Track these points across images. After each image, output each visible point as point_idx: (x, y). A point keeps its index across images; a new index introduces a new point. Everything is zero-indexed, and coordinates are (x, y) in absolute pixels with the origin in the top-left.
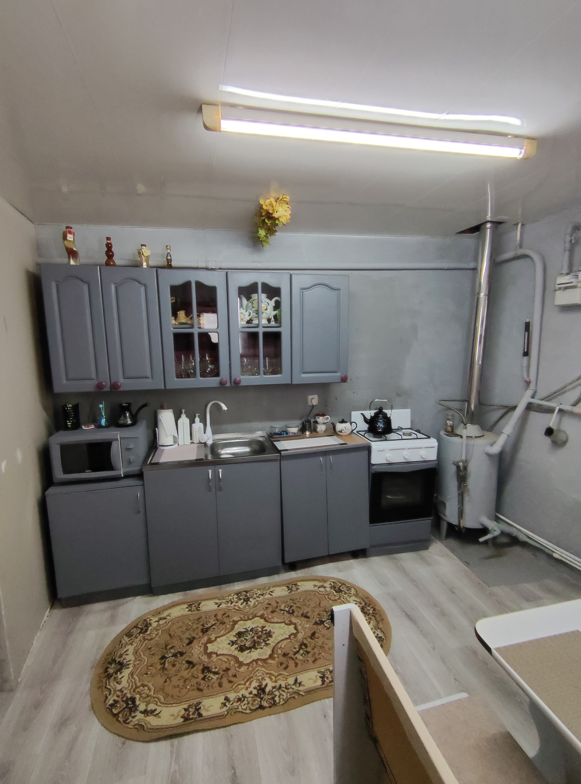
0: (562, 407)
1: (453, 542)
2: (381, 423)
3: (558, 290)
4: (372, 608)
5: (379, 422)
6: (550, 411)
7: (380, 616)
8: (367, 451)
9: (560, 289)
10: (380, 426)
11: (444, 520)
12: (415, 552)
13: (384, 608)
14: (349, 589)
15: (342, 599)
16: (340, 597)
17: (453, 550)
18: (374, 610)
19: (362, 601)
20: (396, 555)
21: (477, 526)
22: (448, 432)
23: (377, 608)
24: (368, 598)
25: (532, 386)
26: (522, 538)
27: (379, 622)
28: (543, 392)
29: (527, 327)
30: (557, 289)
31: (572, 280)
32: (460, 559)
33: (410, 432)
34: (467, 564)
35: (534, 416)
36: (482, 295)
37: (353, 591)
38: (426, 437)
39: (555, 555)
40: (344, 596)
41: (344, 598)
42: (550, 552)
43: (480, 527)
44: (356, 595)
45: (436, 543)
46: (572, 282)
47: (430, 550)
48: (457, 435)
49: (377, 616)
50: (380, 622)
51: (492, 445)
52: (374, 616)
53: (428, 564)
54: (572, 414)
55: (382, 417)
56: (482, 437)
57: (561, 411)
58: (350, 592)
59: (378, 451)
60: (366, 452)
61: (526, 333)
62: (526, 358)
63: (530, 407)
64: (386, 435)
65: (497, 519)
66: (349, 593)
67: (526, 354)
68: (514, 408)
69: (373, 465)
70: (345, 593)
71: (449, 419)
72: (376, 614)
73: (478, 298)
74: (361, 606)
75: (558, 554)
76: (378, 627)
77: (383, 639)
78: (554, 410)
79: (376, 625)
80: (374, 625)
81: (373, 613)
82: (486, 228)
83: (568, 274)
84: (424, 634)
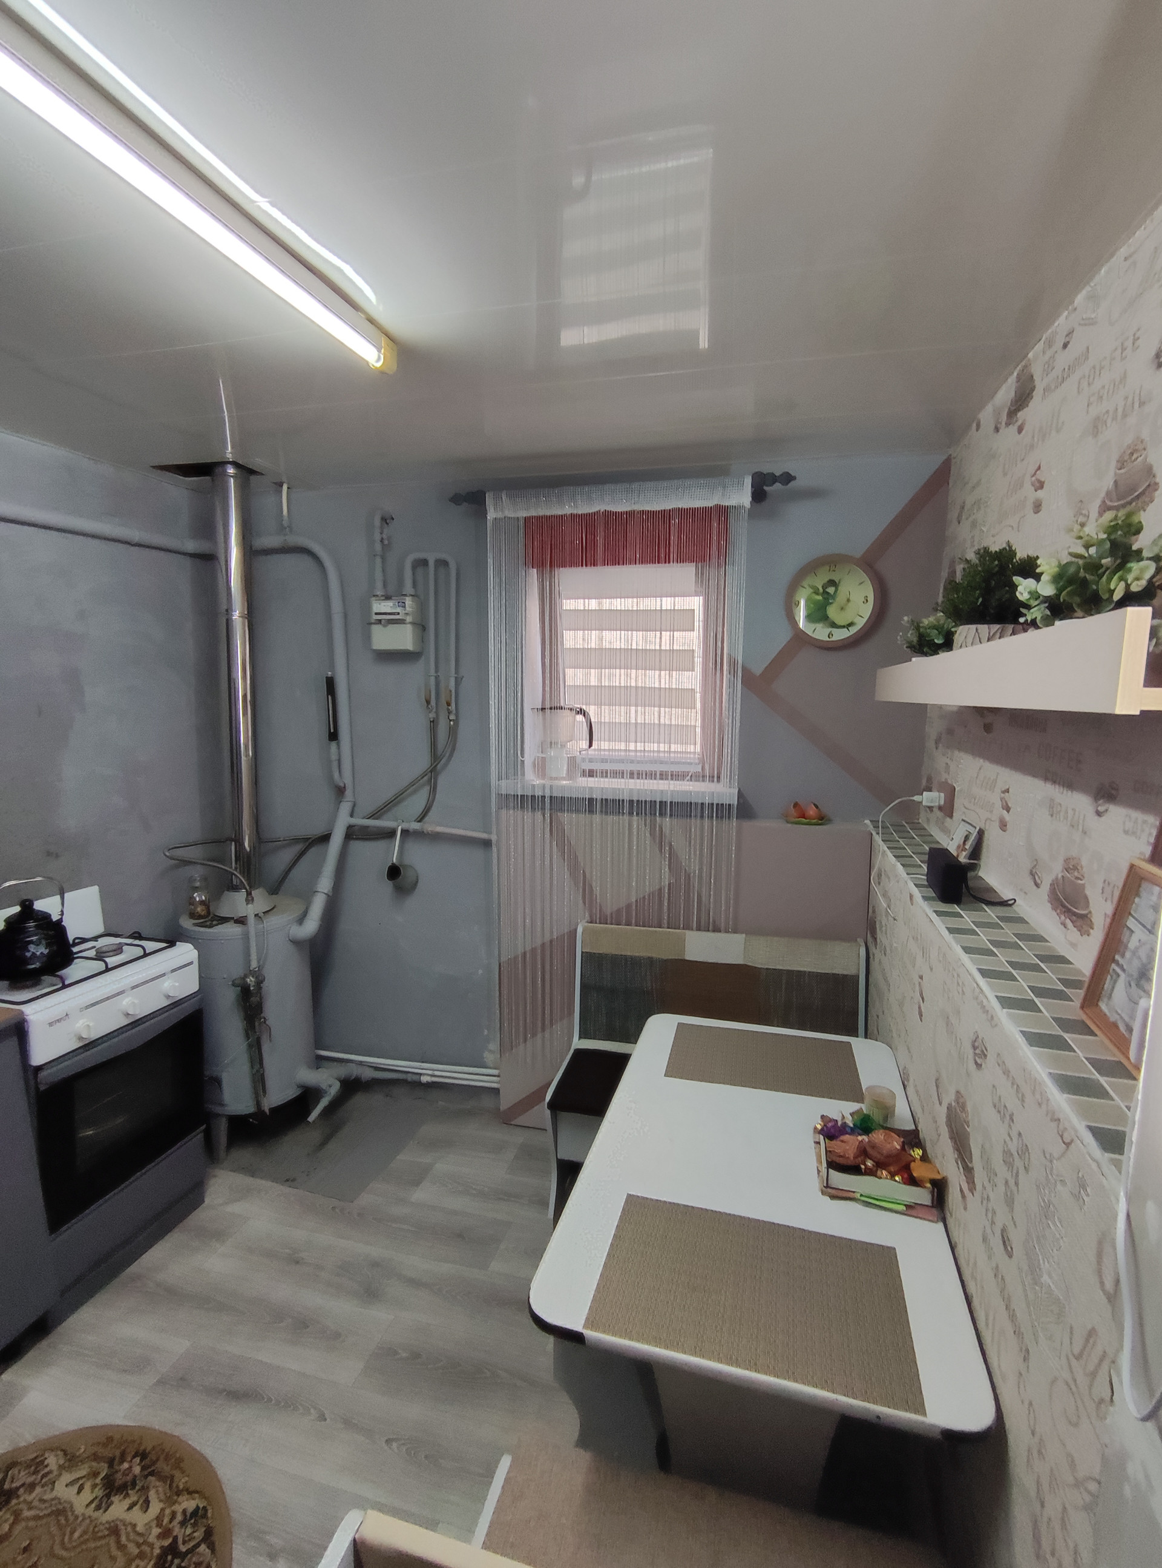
0: (405, 826)
1: (244, 1155)
2: (37, 944)
3: (374, 624)
4: (134, 1457)
5: (31, 942)
6: (390, 834)
7: (167, 1458)
8: (15, 1039)
9: (379, 622)
10: (38, 953)
11: (218, 1115)
12: (176, 1230)
13: (168, 1428)
14: (37, 1464)
15: (27, 1513)
16: (17, 1514)
17: (252, 1172)
18: (143, 1455)
19: (94, 1464)
20: (133, 1269)
21: (291, 1093)
22: (200, 917)
23: (148, 1445)
24: (110, 1439)
25: (348, 793)
26: (368, 1074)
27: (172, 1477)
28: (369, 804)
29: (331, 685)
30: (373, 621)
31: (398, 610)
32: (275, 1180)
33: (120, 943)
34: (289, 1181)
35: (359, 848)
36: (236, 615)
37: (53, 1461)
38: (164, 945)
39: (425, 1079)
40: (30, 1498)
41: (36, 1503)
42: (415, 1078)
43: (298, 1092)
44: (71, 1460)
45: (215, 1176)
46: (398, 614)
47: (207, 1200)
48: (224, 920)
49: (161, 1465)
50: (177, 1474)
51: (301, 920)
52: (152, 1474)
53: (219, 1235)
54: (420, 835)
55: (36, 926)
56: (272, 912)
57: (405, 832)
58: (46, 1470)
59: (51, 1024)
60: (13, 1043)
61: (330, 697)
62: (334, 744)
63: (352, 834)
64: (59, 973)
65: (319, 1062)
66: (43, 1477)
67: (334, 736)
68: (325, 838)
69: (39, 1068)
70: (32, 1487)
71: (196, 889)
72: (154, 1463)
73: (227, 620)
74: (98, 1480)
75: (428, 1075)
76: (175, 1493)
77: (204, 1508)
78: (391, 834)
79: (168, 1491)
80: (162, 1497)
81: (143, 1468)
82: (225, 474)
83: (388, 598)
84: (288, 1404)
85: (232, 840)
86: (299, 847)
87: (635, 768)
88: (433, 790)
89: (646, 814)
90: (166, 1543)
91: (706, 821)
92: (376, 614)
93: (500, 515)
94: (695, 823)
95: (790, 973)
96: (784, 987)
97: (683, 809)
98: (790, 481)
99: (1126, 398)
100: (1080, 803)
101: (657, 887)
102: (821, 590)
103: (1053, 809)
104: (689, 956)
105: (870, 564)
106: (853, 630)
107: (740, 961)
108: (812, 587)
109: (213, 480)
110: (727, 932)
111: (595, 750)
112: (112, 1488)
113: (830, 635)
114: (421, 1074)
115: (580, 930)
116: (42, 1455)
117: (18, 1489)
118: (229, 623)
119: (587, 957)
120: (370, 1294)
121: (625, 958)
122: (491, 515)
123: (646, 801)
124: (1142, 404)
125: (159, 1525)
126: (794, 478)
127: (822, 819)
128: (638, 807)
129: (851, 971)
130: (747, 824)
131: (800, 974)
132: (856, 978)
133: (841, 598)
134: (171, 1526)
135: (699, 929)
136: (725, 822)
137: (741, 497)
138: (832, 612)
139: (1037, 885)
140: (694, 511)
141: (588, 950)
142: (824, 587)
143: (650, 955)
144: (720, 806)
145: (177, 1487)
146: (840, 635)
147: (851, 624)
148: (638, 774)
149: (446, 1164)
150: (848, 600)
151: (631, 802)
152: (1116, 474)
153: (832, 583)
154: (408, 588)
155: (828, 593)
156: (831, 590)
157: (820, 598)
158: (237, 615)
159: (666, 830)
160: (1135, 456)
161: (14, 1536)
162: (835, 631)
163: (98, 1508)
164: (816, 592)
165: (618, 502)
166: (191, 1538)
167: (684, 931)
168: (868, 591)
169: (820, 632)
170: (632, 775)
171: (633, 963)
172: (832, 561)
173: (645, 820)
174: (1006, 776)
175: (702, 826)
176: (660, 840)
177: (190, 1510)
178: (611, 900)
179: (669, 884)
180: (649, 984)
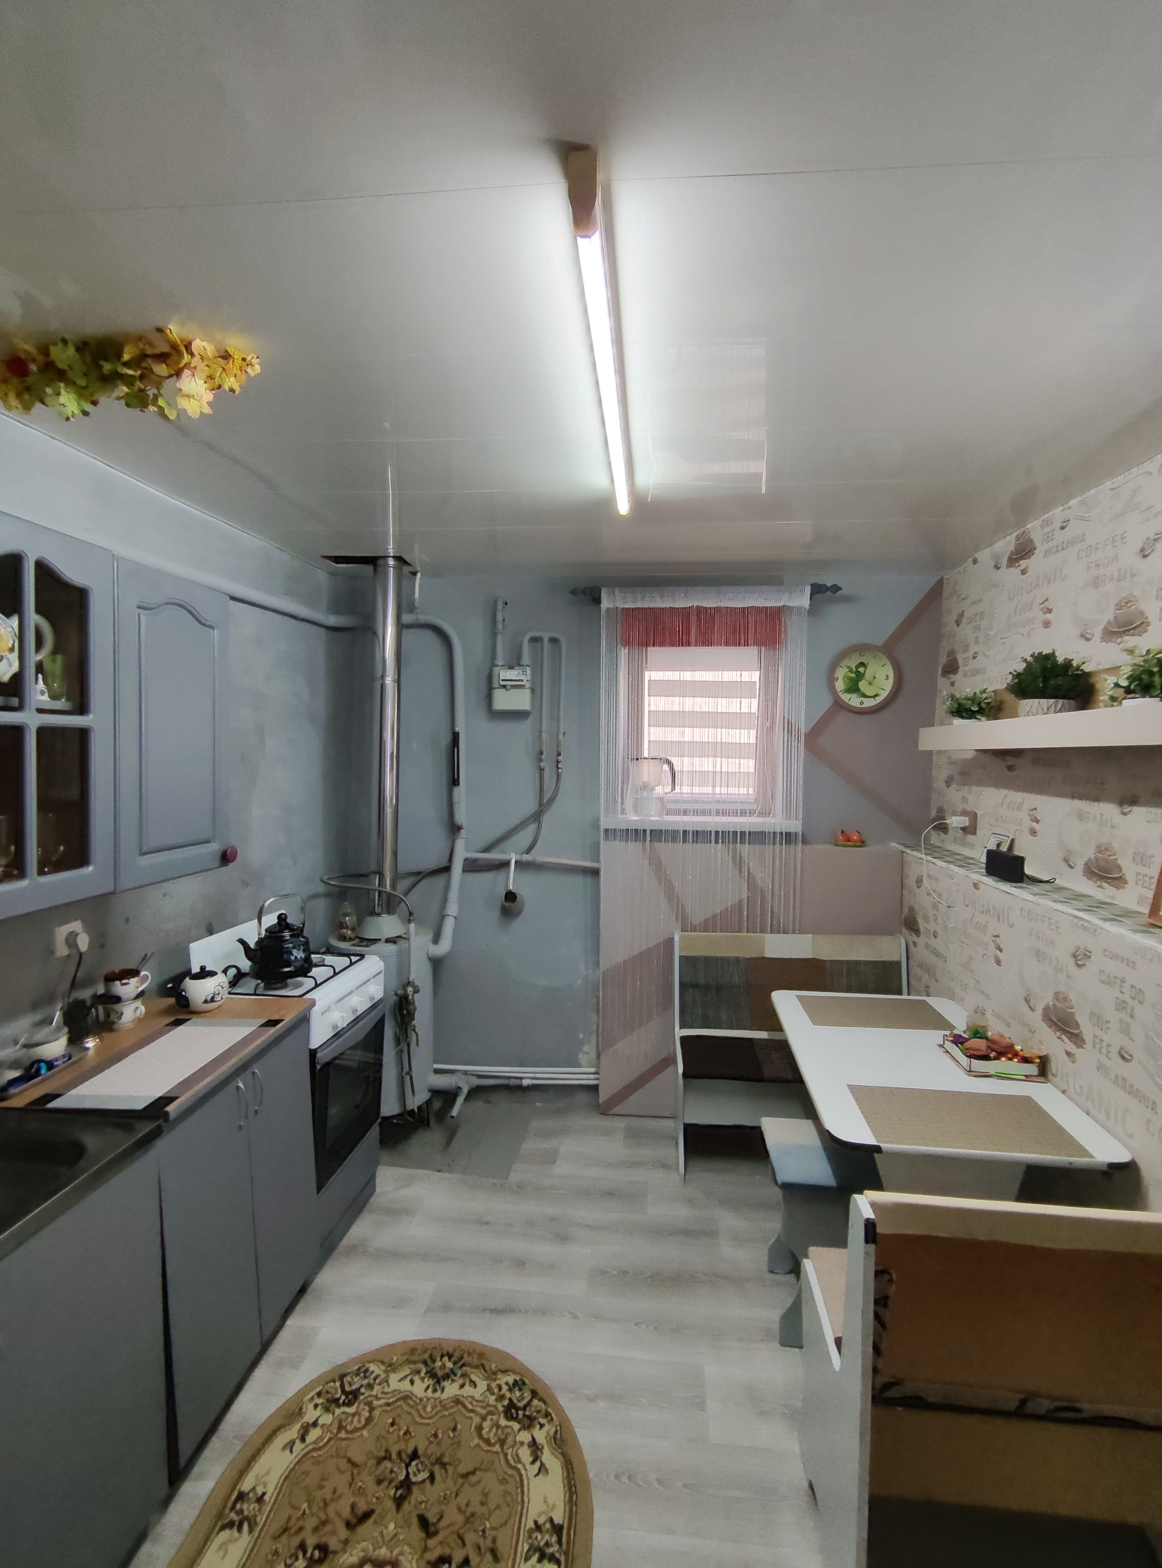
0: (517, 857)
3: (498, 688)
4: (442, 1357)
12: (364, 1212)
14: (364, 1372)
16: (369, 1405)
17: (403, 1166)
18: (449, 1355)
19: (412, 1366)
20: (347, 1240)
22: (350, 939)
23: (448, 1349)
24: (414, 1349)
25: (463, 830)
27: (482, 1365)
28: (482, 840)
29: (457, 739)
30: (497, 686)
31: (519, 677)
32: (429, 1169)
34: (439, 1170)
35: (476, 878)
37: (375, 1368)
39: (524, 1083)
40: (373, 1393)
41: (380, 1396)
42: (517, 1082)
44: (391, 1366)
46: (522, 681)
49: (467, 1360)
50: (484, 1362)
51: (435, 941)
52: (464, 1365)
53: (406, 1212)
54: (533, 865)
57: (518, 863)
58: (375, 1375)
61: (456, 749)
62: (457, 789)
63: (471, 866)
66: (375, 1379)
67: (457, 782)
68: (447, 868)
69: (315, 1051)
70: (370, 1386)
71: (346, 915)
72: (462, 1358)
73: (382, 685)
74: (423, 1374)
75: (528, 1078)
76: (492, 1375)
77: (521, 1380)
78: (506, 864)
79: (485, 1374)
80: (484, 1378)
81: (455, 1363)
82: (387, 565)
83: (511, 668)
84: (542, 1312)
85: (375, 873)
86: (412, 880)
87: (720, 807)
88: (539, 828)
89: (729, 842)
90: (506, 1402)
91: (778, 846)
92: (503, 680)
93: (611, 606)
94: (769, 848)
95: (848, 963)
96: (845, 974)
97: (757, 837)
98: (837, 591)
99: (1120, 570)
100: (1108, 810)
101: (737, 900)
102: (854, 669)
103: (1081, 816)
104: (769, 954)
105: (889, 649)
106: (879, 699)
107: (810, 956)
108: (848, 667)
109: (375, 570)
110: (794, 932)
111: (675, 793)
112: (438, 1379)
113: (862, 703)
114: (521, 1078)
115: (677, 938)
116: (363, 1366)
117: (359, 1389)
118: (383, 687)
119: (685, 960)
120: (562, 1238)
121: (716, 959)
122: (606, 604)
123: (729, 832)
124: (1133, 576)
125: (493, 1394)
126: (840, 589)
127: (862, 843)
128: (720, 836)
129: (895, 958)
130: (808, 847)
131: (857, 963)
132: (898, 964)
133: (869, 674)
134: (502, 1393)
135: (772, 932)
136: (792, 847)
137: (803, 600)
138: (862, 685)
139: (1071, 867)
140: (765, 610)
141: (684, 954)
142: (857, 667)
143: (736, 955)
144: (788, 835)
145: (491, 1369)
146: (869, 703)
147: (876, 695)
148: (723, 812)
149: (568, 1146)
150: (874, 678)
151: (717, 833)
152: (1115, 613)
153: (862, 664)
154: (526, 660)
155: (859, 672)
156: (861, 670)
157: (854, 675)
158: (389, 680)
159: (745, 855)
160: (1129, 605)
161: (376, 1420)
162: (865, 700)
163: (435, 1391)
164: (851, 671)
165: (709, 600)
166: (522, 1398)
167: (762, 934)
168: (890, 671)
169: (854, 701)
170: (718, 813)
171: (724, 962)
172: (861, 648)
173: (729, 847)
174: (1032, 800)
175: (774, 850)
176: (739, 862)
177: (511, 1382)
178: (698, 915)
179: (748, 897)
180: (737, 979)
